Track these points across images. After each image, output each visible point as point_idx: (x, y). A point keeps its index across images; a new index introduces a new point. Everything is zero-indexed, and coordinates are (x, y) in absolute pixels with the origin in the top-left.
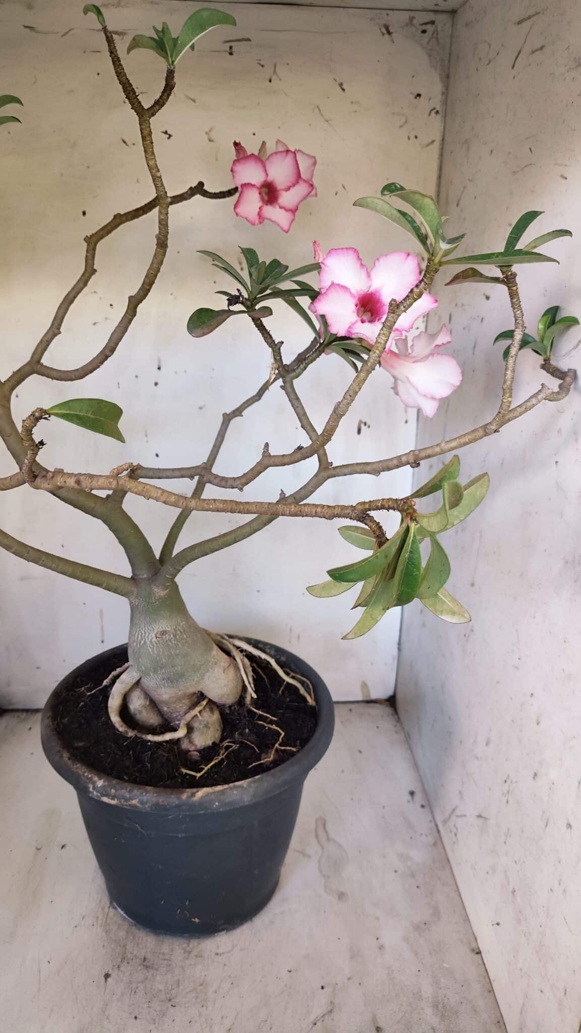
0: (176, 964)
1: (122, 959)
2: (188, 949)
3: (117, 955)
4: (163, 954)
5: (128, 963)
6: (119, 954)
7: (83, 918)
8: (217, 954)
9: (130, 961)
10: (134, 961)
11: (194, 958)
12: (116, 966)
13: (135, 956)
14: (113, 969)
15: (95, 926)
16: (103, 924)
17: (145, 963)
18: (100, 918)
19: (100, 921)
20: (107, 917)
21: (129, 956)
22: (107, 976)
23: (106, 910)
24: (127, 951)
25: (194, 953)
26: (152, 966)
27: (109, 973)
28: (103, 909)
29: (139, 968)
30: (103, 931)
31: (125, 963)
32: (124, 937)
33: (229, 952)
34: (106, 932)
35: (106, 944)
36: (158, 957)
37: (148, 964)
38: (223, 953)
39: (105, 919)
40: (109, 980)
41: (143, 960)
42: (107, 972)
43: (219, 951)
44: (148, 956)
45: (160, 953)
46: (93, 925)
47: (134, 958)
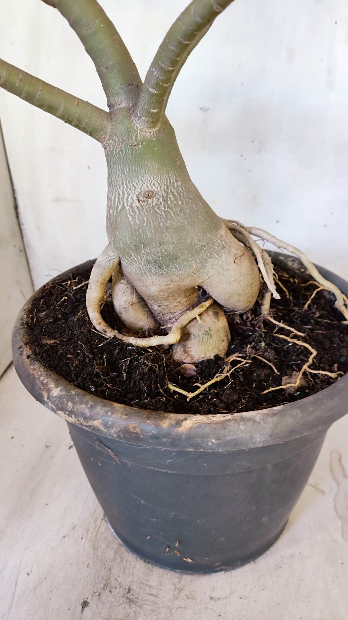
0: (163, 603)
1: (105, 585)
2: (179, 585)
3: (100, 579)
4: (151, 587)
5: (110, 591)
6: (103, 578)
7: (74, 528)
8: (211, 598)
9: (113, 590)
10: (117, 590)
11: (185, 598)
12: (97, 594)
13: (120, 584)
14: (93, 596)
15: (84, 539)
16: (93, 538)
17: (129, 596)
18: (91, 531)
19: (89, 535)
20: (98, 531)
21: (113, 582)
22: (85, 604)
23: (99, 522)
24: (111, 575)
25: (186, 592)
26: (136, 600)
27: (88, 601)
28: (96, 521)
29: (122, 600)
30: (91, 546)
31: (107, 592)
32: (112, 557)
33: (226, 598)
34: (94, 549)
35: (91, 564)
36: (144, 590)
37: (132, 597)
38: (219, 599)
39: (95, 534)
40: (86, 609)
41: (127, 590)
42: (85, 599)
43: (214, 595)
44: (134, 587)
45: (147, 585)
46: (82, 538)
47: (118, 587)
